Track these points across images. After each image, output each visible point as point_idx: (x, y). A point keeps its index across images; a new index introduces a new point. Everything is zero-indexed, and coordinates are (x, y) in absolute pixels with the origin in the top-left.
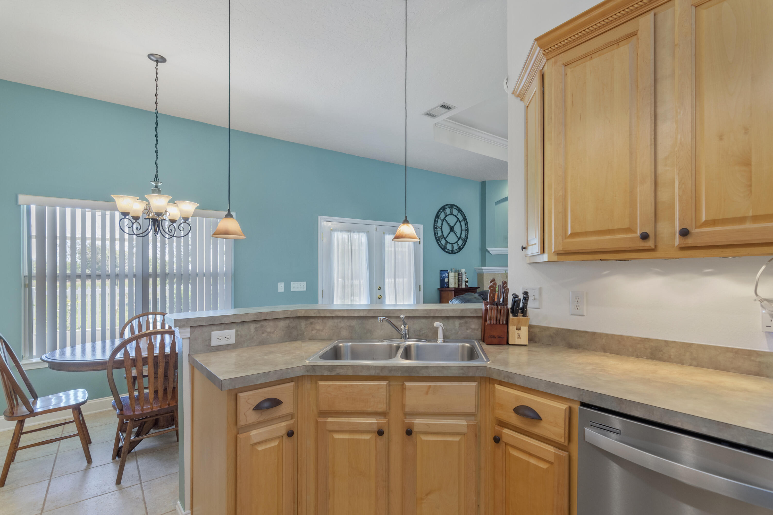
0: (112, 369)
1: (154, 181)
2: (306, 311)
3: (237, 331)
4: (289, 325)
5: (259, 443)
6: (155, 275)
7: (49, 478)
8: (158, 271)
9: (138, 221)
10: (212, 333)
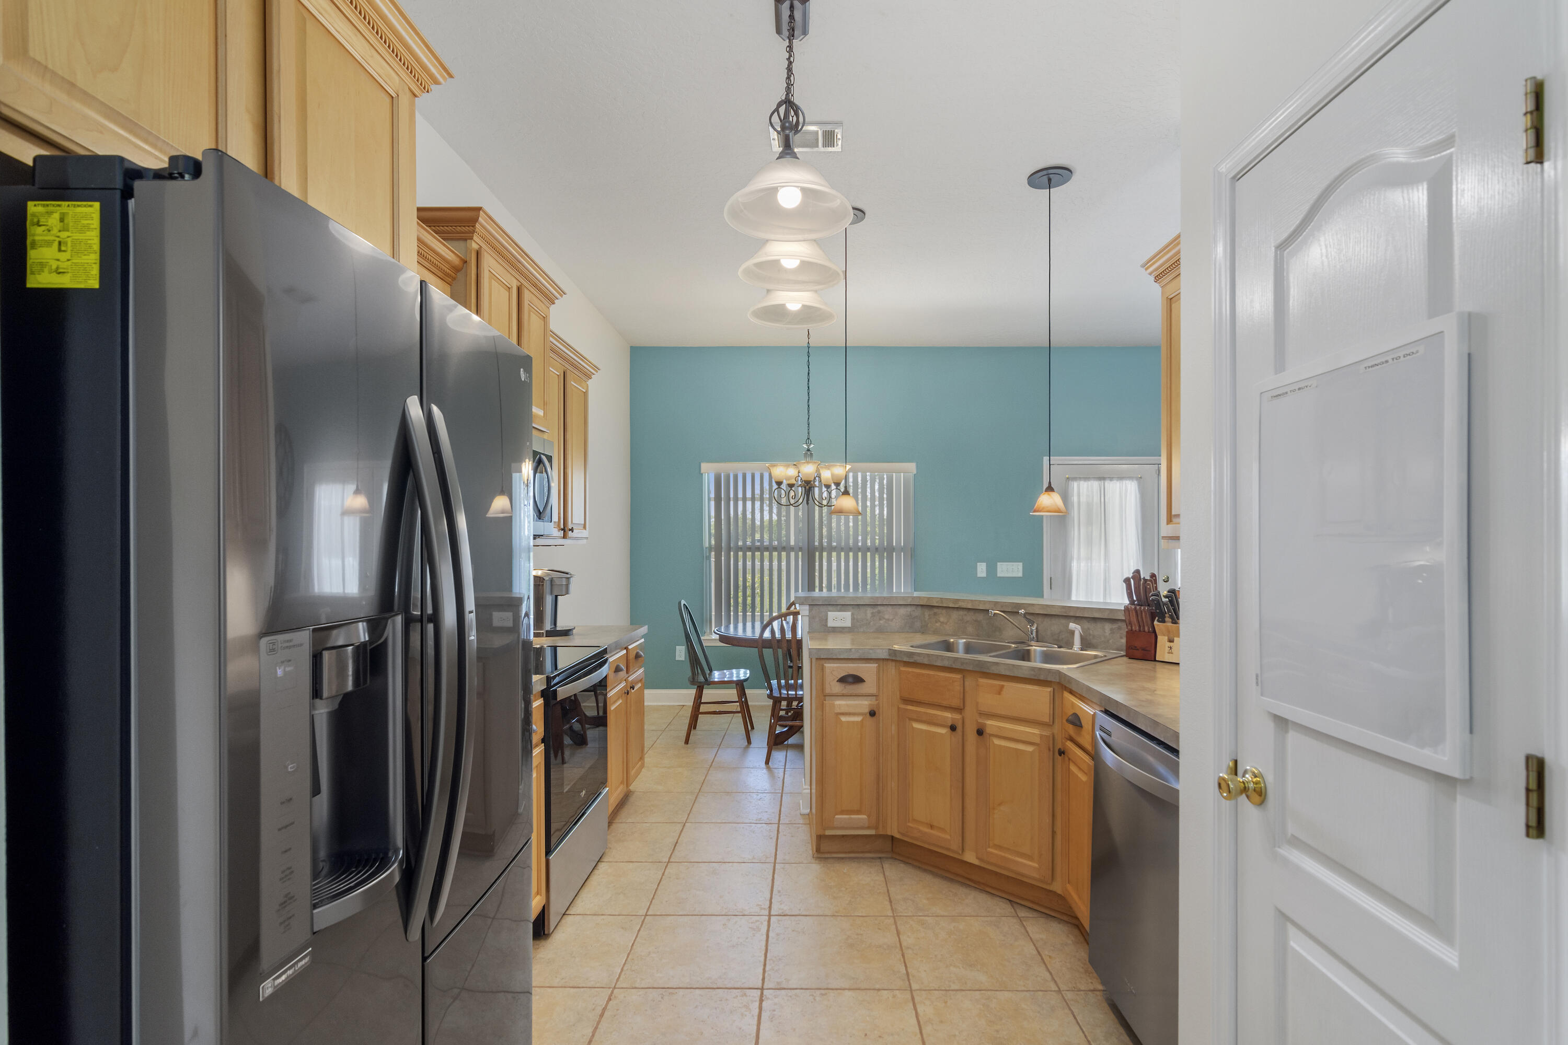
0: (761, 648)
1: (806, 445)
2: (929, 598)
3: (852, 614)
4: (910, 614)
5: (843, 714)
6: (821, 549)
8: (825, 544)
9: (793, 489)
10: (829, 613)
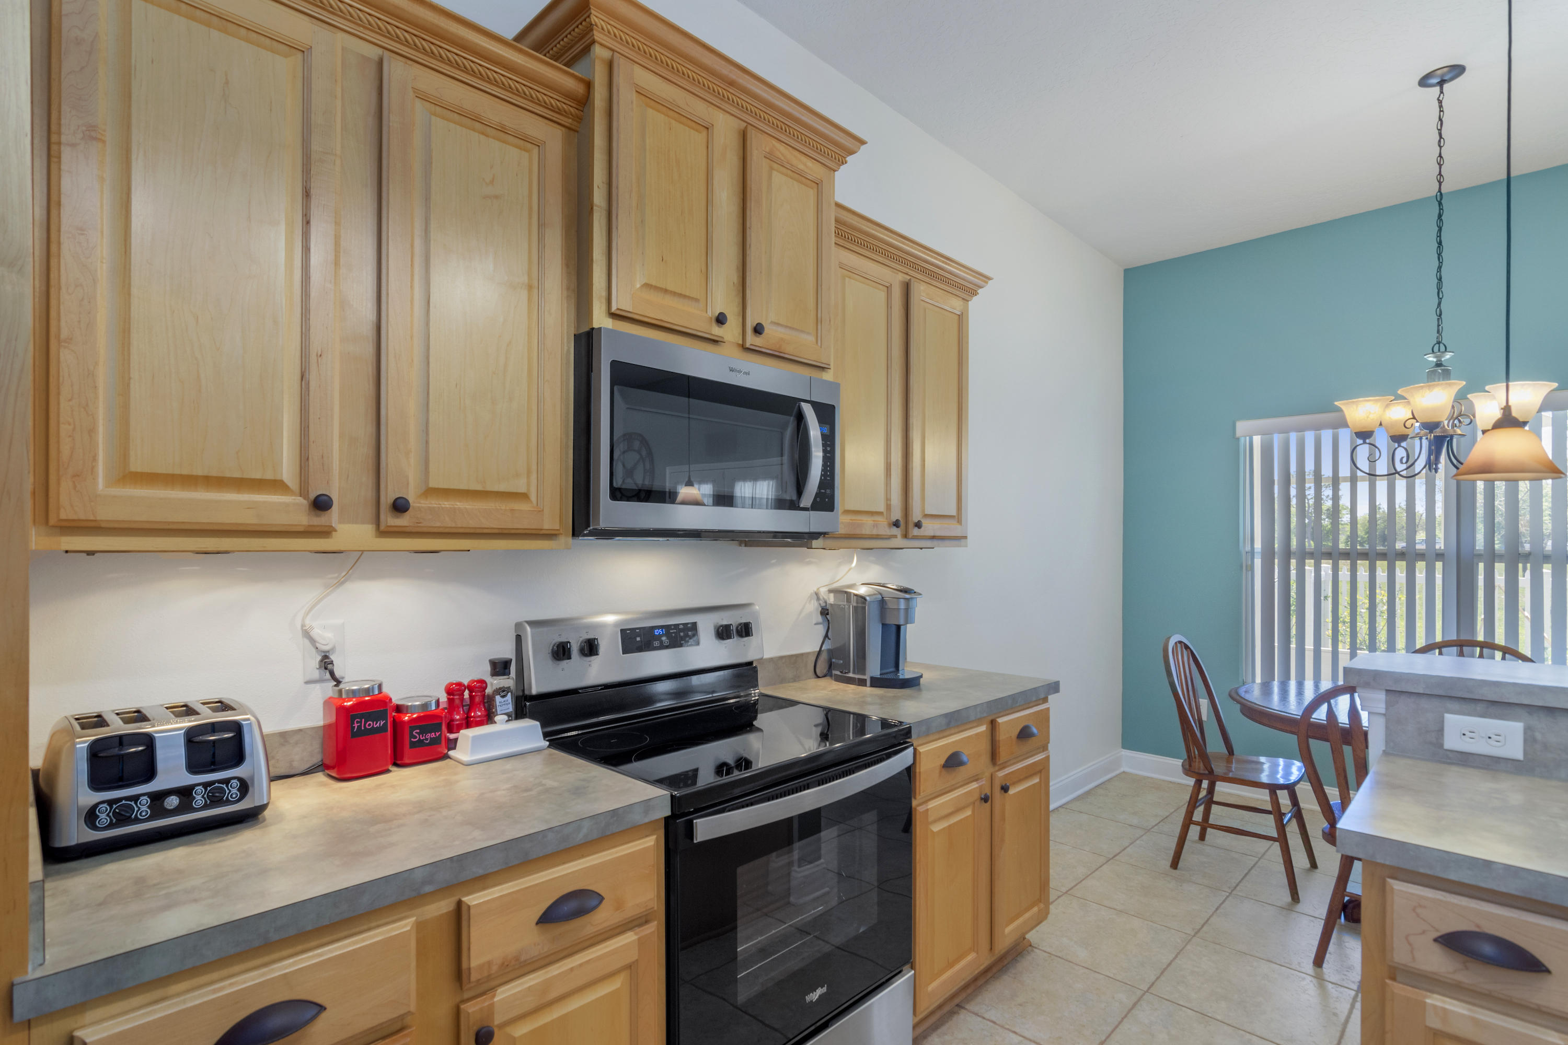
0: (1308, 737)
1: (1433, 351)
6: (1492, 557)
7: (1230, 891)
8: (1498, 546)
9: (1404, 444)
10: (1448, 716)
